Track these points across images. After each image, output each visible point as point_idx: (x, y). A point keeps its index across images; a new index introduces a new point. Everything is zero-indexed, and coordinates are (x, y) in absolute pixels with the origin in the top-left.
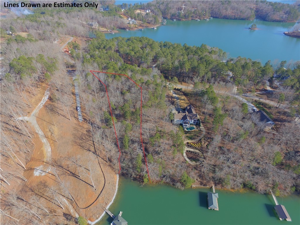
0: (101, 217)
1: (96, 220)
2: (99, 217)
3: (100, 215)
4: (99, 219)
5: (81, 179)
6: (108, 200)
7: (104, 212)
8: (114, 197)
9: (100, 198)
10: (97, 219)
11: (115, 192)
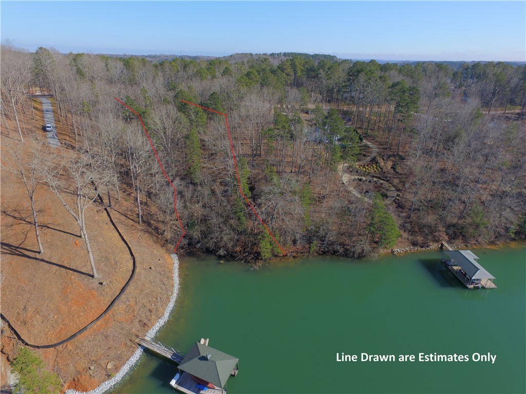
0: (125, 369)
1: (104, 381)
2: (117, 369)
3: (121, 361)
4: (118, 377)
5: (42, 260)
6: (150, 311)
7: (139, 352)
8: (171, 305)
9: (119, 307)
10: (109, 376)
11: (172, 293)
